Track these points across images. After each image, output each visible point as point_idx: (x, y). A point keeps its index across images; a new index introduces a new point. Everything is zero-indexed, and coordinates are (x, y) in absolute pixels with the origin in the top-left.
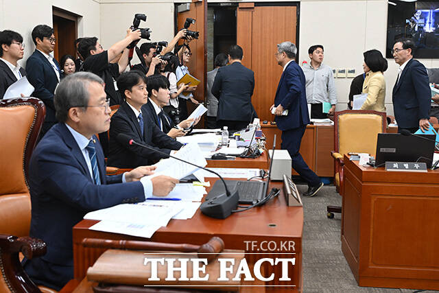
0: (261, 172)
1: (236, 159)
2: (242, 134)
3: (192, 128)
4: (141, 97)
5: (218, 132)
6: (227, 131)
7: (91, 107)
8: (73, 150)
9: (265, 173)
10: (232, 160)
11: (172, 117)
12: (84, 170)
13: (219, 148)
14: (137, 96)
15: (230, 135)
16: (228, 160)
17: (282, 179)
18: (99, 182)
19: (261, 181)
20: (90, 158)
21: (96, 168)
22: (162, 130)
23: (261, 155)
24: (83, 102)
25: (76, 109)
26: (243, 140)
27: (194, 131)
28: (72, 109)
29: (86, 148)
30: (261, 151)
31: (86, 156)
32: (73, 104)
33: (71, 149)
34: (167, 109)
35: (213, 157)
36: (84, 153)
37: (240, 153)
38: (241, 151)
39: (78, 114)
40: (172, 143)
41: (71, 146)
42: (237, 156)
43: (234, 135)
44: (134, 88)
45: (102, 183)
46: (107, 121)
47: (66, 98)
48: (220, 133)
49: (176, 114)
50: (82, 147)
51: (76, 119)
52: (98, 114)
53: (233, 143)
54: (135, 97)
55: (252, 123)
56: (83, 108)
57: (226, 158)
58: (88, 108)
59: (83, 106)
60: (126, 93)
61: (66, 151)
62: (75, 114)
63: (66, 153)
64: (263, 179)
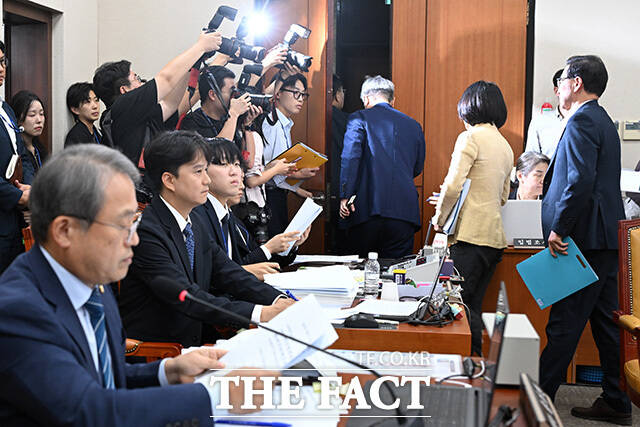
0: (465, 364)
1: (399, 328)
2: (410, 268)
3: (294, 253)
4: (196, 188)
5: (354, 263)
6: (376, 262)
7: (101, 223)
8: (58, 310)
9: (474, 365)
10: (390, 329)
11: (252, 228)
12: (81, 353)
13: (357, 301)
14: (187, 185)
15: (382, 270)
16: (382, 329)
17: (517, 383)
18: (110, 383)
19: (468, 386)
20: (94, 328)
21: (104, 348)
22: (230, 257)
23: (455, 318)
24: (87, 211)
25: (71, 220)
26: (411, 283)
27: (300, 259)
28: (60, 219)
29: (86, 306)
30: (457, 309)
31: (85, 321)
32: (65, 207)
33: (54, 306)
34: (241, 210)
35: (348, 322)
36: (80, 314)
37: (407, 313)
38: (409, 308)
39: (70, 230)
40: (257, 289)
41: (55, 302)
42: (402, 320)
43: (391, 271)
44: (184, 170)
45: (118, 385)
46: (125, 260)
47: (57, 191)
48: (360, 267)
49: (258, 223)
50: (77, 304)
51: (63, 241)
52: (111, 242)
53: (391, 289)
54: (182, 188)
55: (430, 244)
56: (85, 222)
57: (377, 325)
58: (95, 225)
59: (85, 218)
60: (165, 179)
61: (45, 313)
62: (64, 229)
63: (44, 317)
64: (471, 380)
